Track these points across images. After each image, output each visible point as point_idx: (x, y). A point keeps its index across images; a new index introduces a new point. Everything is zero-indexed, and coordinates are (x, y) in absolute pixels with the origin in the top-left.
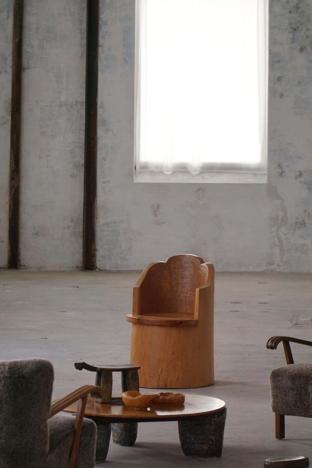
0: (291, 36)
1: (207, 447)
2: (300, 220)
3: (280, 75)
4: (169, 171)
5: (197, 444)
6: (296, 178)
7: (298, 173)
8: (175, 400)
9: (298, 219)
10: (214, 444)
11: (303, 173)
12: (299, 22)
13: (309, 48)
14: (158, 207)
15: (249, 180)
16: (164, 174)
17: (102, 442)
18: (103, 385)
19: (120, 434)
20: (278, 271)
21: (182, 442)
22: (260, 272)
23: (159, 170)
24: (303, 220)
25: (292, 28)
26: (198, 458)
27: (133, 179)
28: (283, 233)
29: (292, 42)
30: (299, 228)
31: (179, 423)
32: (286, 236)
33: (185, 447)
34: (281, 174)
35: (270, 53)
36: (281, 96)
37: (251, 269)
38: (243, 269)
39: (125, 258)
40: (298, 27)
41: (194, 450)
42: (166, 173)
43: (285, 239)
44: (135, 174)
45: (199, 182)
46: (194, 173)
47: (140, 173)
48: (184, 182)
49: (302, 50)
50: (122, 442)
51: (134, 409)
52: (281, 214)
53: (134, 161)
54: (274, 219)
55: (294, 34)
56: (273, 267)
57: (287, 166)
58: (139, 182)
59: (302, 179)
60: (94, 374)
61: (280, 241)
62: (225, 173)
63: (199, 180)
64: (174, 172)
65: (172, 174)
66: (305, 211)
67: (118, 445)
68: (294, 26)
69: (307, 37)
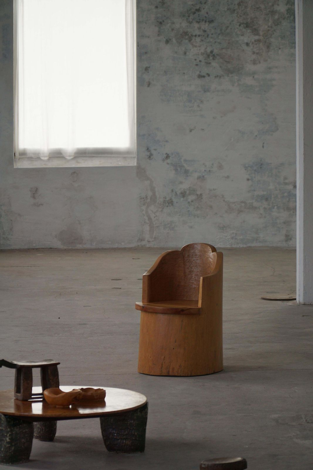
0: (157, 29)
1: (130, 442)
2: (167, 199)
3: (147, 65)
4: (46, 157)
5: (120, 440)
6: (163, 160)
7: (165, 156)
8: (97, 396)
9: (166, 198)
10: (137, 439)
11: (169, 155)
12: (165, 16)
13: (174, 40)
14: (37, 190)
15: (120, 163)
16: (42, 160)
17: (25, 441)
18: (24, 382)
19: (40, 429)
20: (149, 246)
21: (105, 438)
22: (132, 248)
23: (36, 156)
24: (171, 199)
25: (158, 21)
26: (122, 453)
27: (13, 165)
28: (152, 211)
29: (159, 35)
30: (167, 206)
31: (101, 420)
32: (155, 214)
33: (108, 443)
34: (150, 157)
35: (138, 45)
36: (149, 84)
37: (123, 245)
38: (116, 246)
39: (7, 238)
40: (163, 21)
41: (117, 446)
42: (43, 158)
43: (154, 217)
44: (15, 160)
45: (73, 166)
46: (68, 158)
47: (19, 160)
48: (59, 167)
49: (167, 42)
50: (41, 437)
51: (57, 406)
52: (150, 194)
53: (14, 148)
54: (143, 198)
55: (160, 28)
56: (143, 243)
57: (155, 150)
58: (19, 167)
59: (169, 161)
60: (13, 371)
61: (150, 219)
62: (97, 157)
63: (73, 165)
64: (50, 158)
65: (49, 160)
66: (172, 191)
67: (38, 440)
68: (160, 20)
69: (173, 30)
